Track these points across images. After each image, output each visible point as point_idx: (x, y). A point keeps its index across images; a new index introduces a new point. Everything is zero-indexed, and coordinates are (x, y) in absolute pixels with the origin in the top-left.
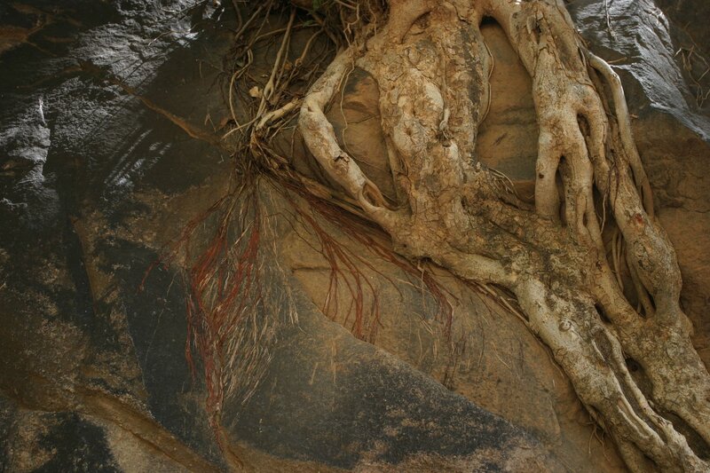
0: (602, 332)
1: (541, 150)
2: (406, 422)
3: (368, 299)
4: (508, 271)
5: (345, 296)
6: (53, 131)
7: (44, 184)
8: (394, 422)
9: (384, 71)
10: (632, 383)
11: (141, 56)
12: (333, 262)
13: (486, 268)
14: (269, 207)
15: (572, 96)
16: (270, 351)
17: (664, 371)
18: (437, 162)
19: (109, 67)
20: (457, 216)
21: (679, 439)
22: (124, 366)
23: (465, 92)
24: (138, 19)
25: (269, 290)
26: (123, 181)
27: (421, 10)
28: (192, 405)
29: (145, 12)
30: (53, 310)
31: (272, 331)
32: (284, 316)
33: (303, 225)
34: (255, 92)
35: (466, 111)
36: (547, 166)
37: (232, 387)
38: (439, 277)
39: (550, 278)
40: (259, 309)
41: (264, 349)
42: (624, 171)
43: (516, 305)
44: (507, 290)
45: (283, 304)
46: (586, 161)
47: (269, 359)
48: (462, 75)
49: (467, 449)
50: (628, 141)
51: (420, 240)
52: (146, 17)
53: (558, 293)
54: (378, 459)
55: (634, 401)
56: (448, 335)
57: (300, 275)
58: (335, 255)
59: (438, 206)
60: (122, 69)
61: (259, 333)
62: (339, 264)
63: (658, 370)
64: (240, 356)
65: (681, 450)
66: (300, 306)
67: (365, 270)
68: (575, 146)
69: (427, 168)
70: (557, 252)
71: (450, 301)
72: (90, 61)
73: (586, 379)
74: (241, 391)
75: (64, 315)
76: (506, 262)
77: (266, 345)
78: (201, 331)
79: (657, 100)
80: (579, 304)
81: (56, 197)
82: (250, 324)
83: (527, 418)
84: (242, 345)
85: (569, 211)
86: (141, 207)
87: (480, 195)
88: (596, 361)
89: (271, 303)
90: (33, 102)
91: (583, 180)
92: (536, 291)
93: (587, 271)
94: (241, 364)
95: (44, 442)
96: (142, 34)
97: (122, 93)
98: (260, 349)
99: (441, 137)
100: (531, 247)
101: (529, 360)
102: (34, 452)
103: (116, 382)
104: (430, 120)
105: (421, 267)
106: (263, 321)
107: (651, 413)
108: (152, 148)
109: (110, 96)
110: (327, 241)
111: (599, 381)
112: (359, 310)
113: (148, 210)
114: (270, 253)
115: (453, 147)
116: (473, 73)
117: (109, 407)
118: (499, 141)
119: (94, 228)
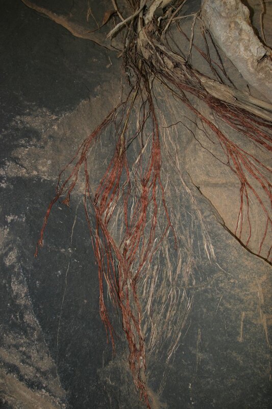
5: (258, 217)
12: (241, 176)
16: (188, 294)
25: (178, 216)
33: (206, 133)
40: (170, 241)
41: (182, 290)
45: (194, 233)
47: (189, 305)
58: (243, 167)
61: (174, 271)
62: (248, 177)
66: (214, 236)
74: (164, 344)
77: (184, 285)
84: (158, 286)
89: (182, 233)
94: (159, 310)
98: (177, 292)
106: (176, 255)
110: (232, 151)
114: (173, 170)
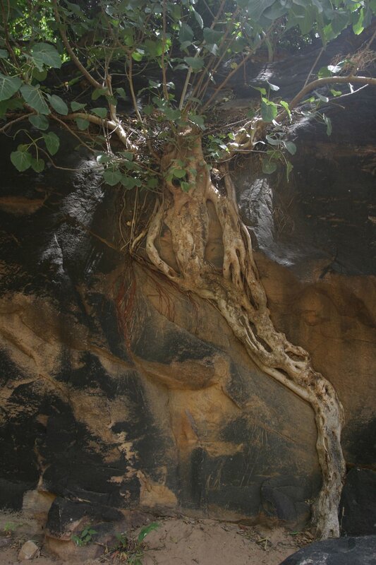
0: (242, 317)
1: (225, 261)
2: (184, 350)
3: (172, 306)
4: (215, 296)
5: (165, 306)
6: (62, 250)
7: (64, 273)
8: (181, 350)
9: (173, 228)
10: (251, 331)
11: (86, 210)
12: (160, 293)
13: (208, 294)
14: (138, 275)
15: (234, 244)
16: (143, 326)
17: (260, 327)
18: (192, 265)
19: (75, 218)
20: (199, 280)
21: (262, 348)
22: (101, 339)
23: (201, 235)
24: (81, 189)
25: (141, 304)
26: (90, 271)
27: (185, 202)
28: (122, 346)
29: (84, 186)
30: (76, 320)
31: (143, 319)
32: (146, 314)
33: (150, 280)
34: (128, 223)
35: (201, 243)
36: (226, 266)
37: (133, 339)
38: (194, 297)
39: (227, 299)
40: (138, 312)
42: (250, 268)
43: (217, 306)
44: (215, 301)
45: (145, 309)
46: (238, 265)
47: (143, 329)
48: (199, 229)
49: (201, 358)
50: (252, 259)
51: (187, 286)
52: (85, 188)
53: (230, 304)
54: (177, 361)
55: (250, 336)
56: (197, 318)
57: (150, 297)
58: (161, 290)
59: (192, 277)
60: (80, 218)
61: (139, 320)
62: (162, 294)
63: (259, 327)
64: (134, 329)
65: (262, 352)
66: (151, 310)
67: (170, 295)
68: (235, 261)
69: (189, 267)
70: (230, 291)
71: (197, 306)
72: (68, 214)
73: (237, 331)
74: (136, 340)
75: (80, 322)
76: (214, 293)
77: (142, 324)
78: (121, 321)
79: (261, 244)
80: (236, 308)
81: (69, 278)
82: (136, 317)
83: (220, 343)
84: (134, 324)
85: (233, 280)
86: (97, 280)
87: (206, 273)
88: (240, 325)
89: (142, 309)
90: (52, 236)
91: (237, 271)
92: (223, 304)
93: (239, 298)
94: (135, 331)
95: (81, 360)
96: (84, 197)
97: (83, 229)
98: (140, 326)
99: (193, 256)
100: (223, 288)
101: (221, 324)
102: (79, 363)
103: (100, 343)
104: (189, 249)
105: (188, 294)
106: (140, 316)
107: (255, 340)
108: (97, 256)
109: (79, 232)
110: (158, 285)
111: (241, 331)
112: (169, 309)
113: (99, 280)
114: (140, 291)
115: (197, 258)
116: (204, 228)
117: (98, 350)
118: (212, 250)
119: (83, 290)
